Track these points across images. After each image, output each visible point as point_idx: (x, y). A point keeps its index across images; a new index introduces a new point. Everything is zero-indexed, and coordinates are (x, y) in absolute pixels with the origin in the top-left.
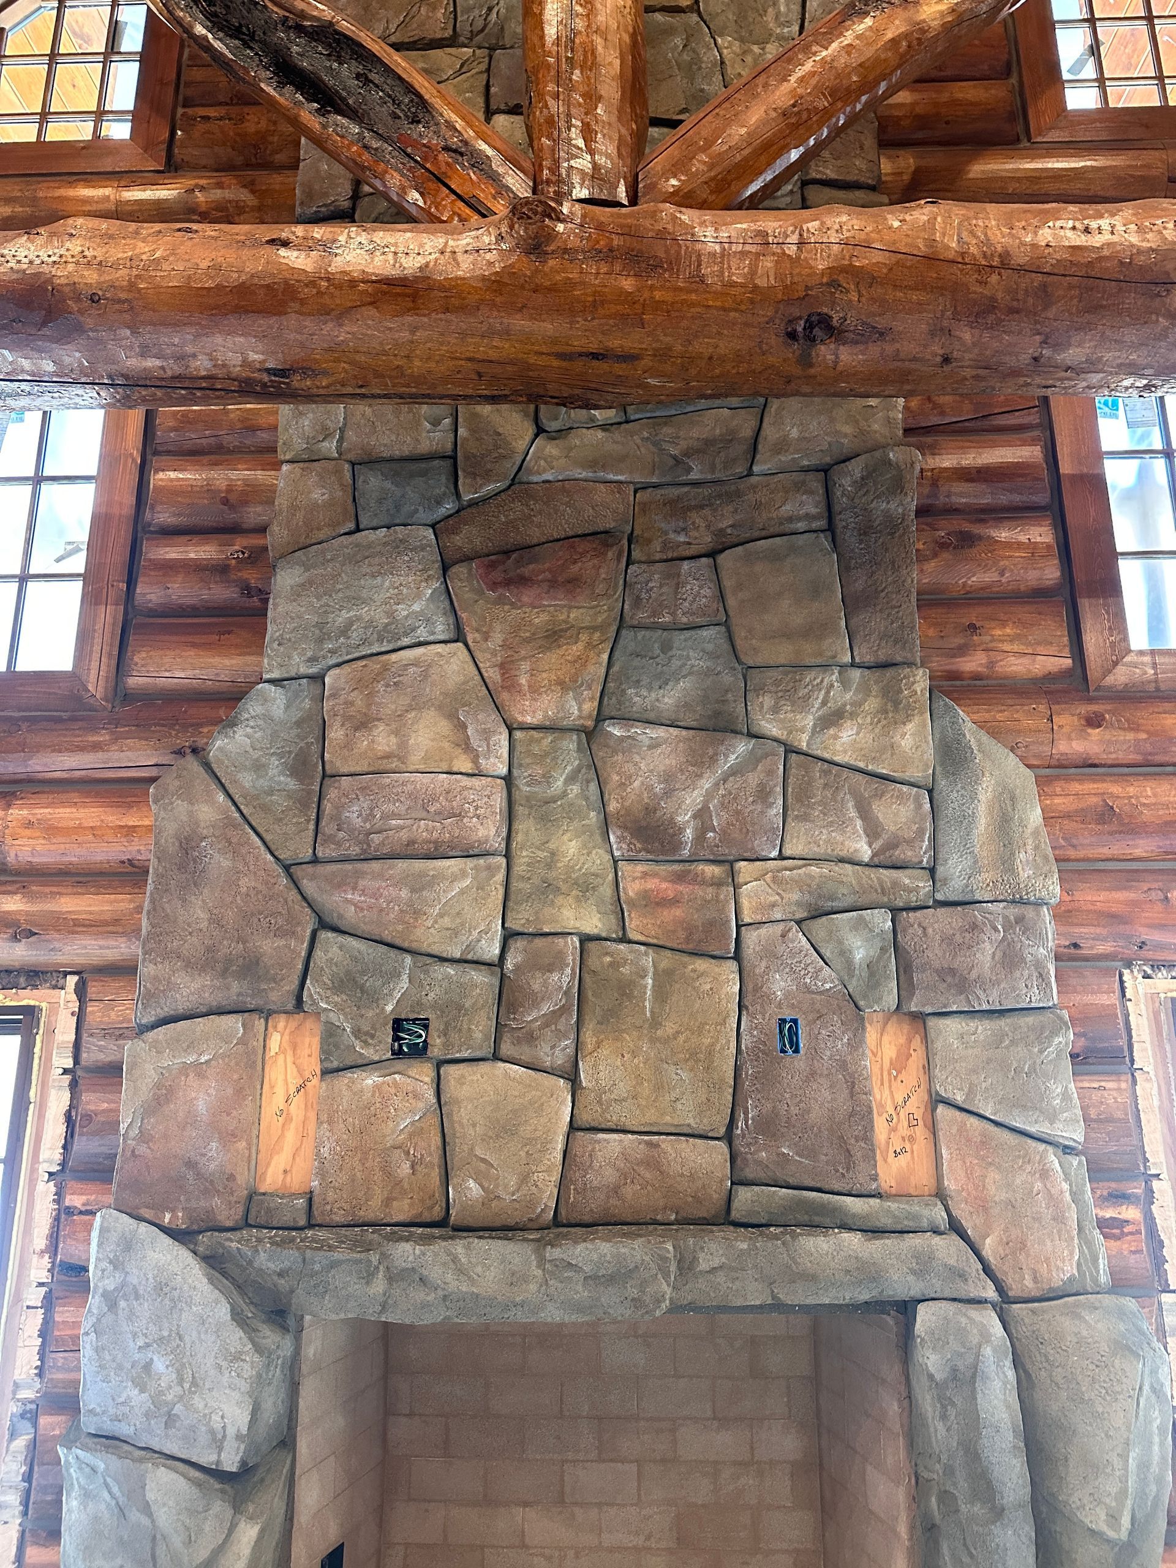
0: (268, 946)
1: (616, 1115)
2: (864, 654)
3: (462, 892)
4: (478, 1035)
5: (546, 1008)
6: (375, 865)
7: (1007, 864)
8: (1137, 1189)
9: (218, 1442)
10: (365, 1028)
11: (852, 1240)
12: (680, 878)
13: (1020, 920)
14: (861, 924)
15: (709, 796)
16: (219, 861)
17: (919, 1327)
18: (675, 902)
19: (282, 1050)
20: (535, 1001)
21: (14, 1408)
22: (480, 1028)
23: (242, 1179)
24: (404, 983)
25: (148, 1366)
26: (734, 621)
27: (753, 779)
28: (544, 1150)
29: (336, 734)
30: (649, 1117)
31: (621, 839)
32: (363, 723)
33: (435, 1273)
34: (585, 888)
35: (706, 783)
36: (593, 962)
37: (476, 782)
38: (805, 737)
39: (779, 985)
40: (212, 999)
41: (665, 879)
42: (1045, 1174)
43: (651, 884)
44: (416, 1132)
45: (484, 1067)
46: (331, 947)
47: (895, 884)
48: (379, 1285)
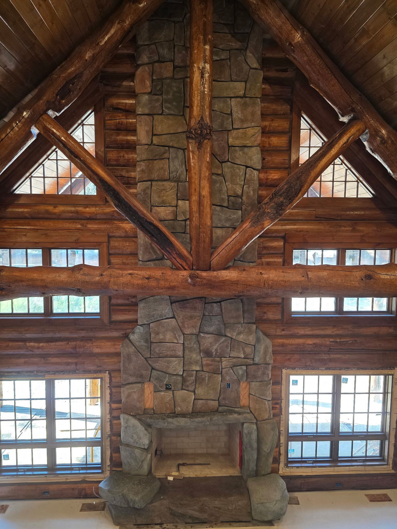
0: (144, 372)
1: (201, 397)
2: (246, 321)
3: (176, 364)
4: (179, 387)
5: (190, 382)
6: (161, 359)
7: (265, 358)
8: (279, 401)
9: (144, 445)
10: (161, 385)
11: (236, 415)
12: (212, 361)
13: (266, 367)
14: (241, 368)
15: (218, 347)
16: (134, 358)
17: (244, 426)
18: (211, 365)
19: (147, 387)
20: (188, 381)
21: (107, 436)
22: (180, 386)
23: (143, 408)
24: (167, 379)
25: (133, 436)
26: (223, 315)
27: (225, 344)
28: (190, 403)
29: (153, 335)
30: (206, 397)
31: (203, 354)
32: (158, 334)
33: (175, 423)
34: (196, 363)
35: (217, 345)
36: (198, 375)
37: (178, 344)
38: (234, 337)
39: (228, 378)
40: (135, 381)
41: (210, 361)
42: (265, 404)
43: (208, 362)
44: (170, 400)
45: (180, 391)
46: (155, 373)
47: (247, 361)
48: (166, 424)
